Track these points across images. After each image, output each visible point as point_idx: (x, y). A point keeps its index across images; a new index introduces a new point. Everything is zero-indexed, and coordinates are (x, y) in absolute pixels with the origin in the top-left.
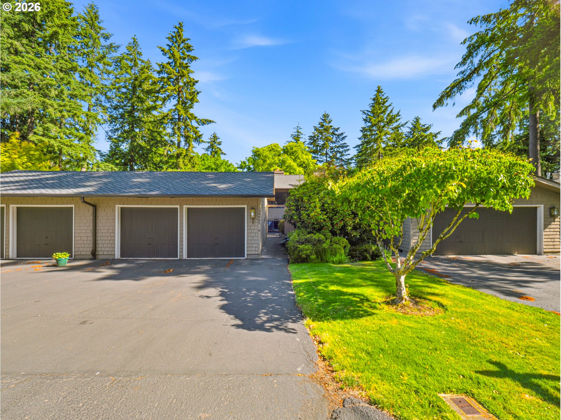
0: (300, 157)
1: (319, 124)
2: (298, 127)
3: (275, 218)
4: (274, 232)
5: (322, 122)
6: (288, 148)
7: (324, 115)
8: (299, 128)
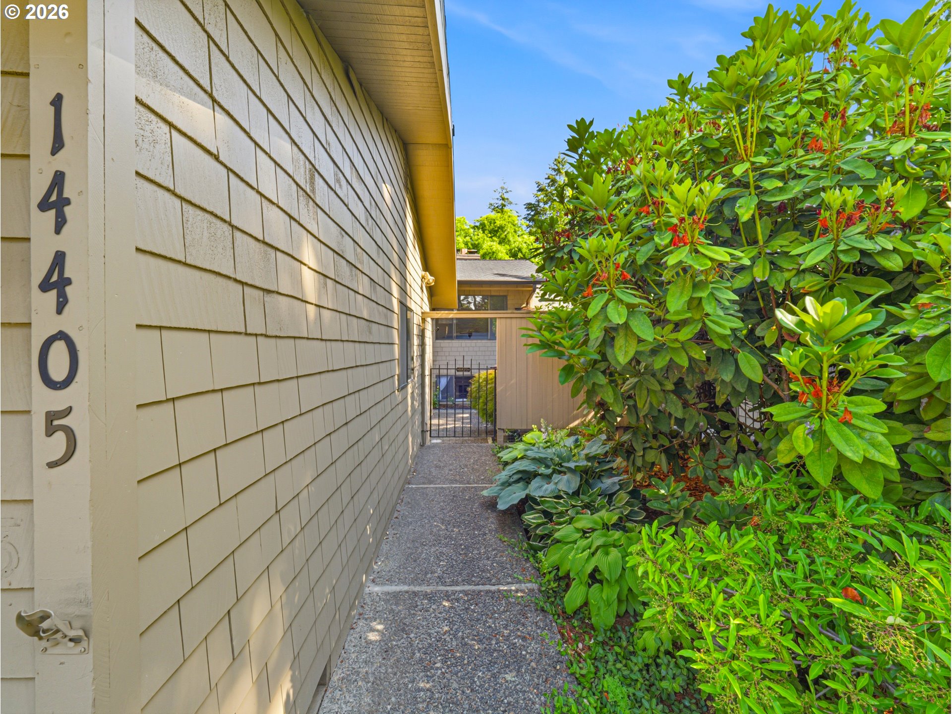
0: (511, 239)
1: (548, 178)
2: (502, 188)
3: (460, 365)
4: (455, 407)
5: (554, 173)
6: (486, 222)
7: (556, 160)
8: (504, 191)
